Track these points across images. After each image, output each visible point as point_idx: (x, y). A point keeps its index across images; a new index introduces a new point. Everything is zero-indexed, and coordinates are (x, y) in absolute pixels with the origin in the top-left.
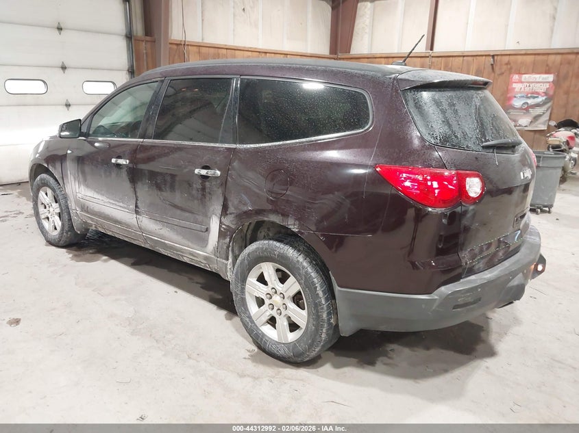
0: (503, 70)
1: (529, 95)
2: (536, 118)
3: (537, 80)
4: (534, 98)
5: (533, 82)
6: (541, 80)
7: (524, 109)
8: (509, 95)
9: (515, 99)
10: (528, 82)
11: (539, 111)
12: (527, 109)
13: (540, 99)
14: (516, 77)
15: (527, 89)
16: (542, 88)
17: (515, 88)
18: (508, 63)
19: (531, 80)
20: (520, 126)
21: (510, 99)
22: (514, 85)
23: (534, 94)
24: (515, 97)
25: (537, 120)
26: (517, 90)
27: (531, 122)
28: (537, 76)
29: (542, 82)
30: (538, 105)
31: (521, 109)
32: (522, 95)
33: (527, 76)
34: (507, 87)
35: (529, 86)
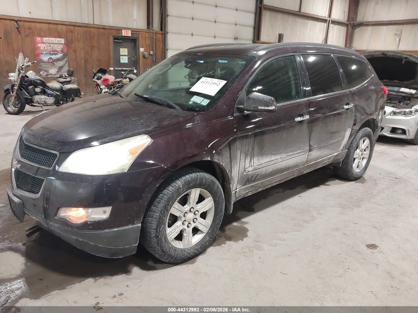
0: (28, 33)
1: (52, 53)
2: (60, 68)
3: (54, 42)
4: (55, 54)
5: (51, 43)
6: (56, 42)
7: (50, 63)
8: (37, 52)
9: (42, 55)
10: (48, 43)
11: (61, 63)
12: (52, 62)
13: (60, 55)
14: (39, 39)
15: (49, 48)
16: (59, 48)
17: (40, 47)
18: (30, 28)
19: (50, 42)
20: (51, 74)
21: (38, 55)
22: (39, 45)
23: (55, 52)
24: (42, 54)
25: (61, 70)
26: (41, 48)
27: (58, 71)
28: (53, 39)
29: (58, 43)
30: (59, 60)
31: (48, 62)
32: (47, 52)
33: (47, 39)
34: (34, 46)
35: (50, 46)
